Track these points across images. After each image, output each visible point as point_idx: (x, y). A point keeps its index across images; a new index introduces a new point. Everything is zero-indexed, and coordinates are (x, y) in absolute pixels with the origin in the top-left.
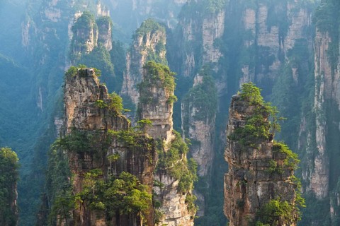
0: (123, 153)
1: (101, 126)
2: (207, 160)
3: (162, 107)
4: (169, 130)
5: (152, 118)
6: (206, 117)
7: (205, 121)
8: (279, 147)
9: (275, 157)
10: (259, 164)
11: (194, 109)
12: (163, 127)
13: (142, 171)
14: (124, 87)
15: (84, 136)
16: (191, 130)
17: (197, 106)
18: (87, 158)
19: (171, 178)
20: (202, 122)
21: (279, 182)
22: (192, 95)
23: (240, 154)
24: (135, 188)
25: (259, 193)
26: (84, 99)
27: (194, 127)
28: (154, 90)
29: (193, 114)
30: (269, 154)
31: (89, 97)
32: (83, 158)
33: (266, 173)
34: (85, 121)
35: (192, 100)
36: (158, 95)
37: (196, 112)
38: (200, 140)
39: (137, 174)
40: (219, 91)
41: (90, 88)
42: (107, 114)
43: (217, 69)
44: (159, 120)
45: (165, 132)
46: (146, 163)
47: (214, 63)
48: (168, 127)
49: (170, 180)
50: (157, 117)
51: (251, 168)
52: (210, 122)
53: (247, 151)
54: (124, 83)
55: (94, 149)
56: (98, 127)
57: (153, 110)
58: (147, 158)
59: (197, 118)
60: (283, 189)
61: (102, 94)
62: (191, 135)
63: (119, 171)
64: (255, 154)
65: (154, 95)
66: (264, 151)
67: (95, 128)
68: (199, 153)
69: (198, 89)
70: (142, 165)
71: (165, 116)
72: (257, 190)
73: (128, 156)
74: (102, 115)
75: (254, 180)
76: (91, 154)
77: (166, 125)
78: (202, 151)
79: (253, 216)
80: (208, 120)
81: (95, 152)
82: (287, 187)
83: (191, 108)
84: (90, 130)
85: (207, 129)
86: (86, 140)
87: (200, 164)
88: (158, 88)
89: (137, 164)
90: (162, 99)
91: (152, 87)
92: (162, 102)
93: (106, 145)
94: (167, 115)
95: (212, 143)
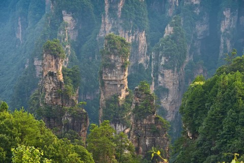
0: (70, 120)
1: (60, 103)
2: (174, 106)
3: (119, 70)
4: (123, 88)
5: (109, 79)
6: (174, 66)
7: (174, 70)
8: (158, 118)
9: (156, 123)
10: (147, 127)
11: (163, 59)
12: (119, 86)
13: (80, 129)
14: (102, 30)
15: (51, 108)
16: (160, 78)
17: (166, 56)
18: (52, 120)
19: (124, 127)
20: (170, 71)
21: (158, 138)
22: (162, 45)
23: (137, 121)
24: (76, 138)
25: (147, 143)
26: (51, 88)
27: (163, 75)
28: (112, 57)
29: (162, 63)
30: (153, 121)
31: (54, 87)
32: (49, 120)
33: (151, 132)
34: (51, 100)
35: (162, 50)
36: (115, 61)
37: (165, 61)
38: (168, 87)
39: (78, 131)
40: (200, 33)
41: (55, 82)
42: (64, 97)
43: (199, 11)
44: (116, 81)
45: (120, 90)
46: (83, 125)
47: (196, 5)
48: (123, 86)
49: (122, 128)
50: (114, 78)
51: (143, 129)
52: (178, 71)
53: (140, 120)
54: (102, 26)
55: (56, 116)
56: (59, 104)
57: (111, 73)
58: (83, 123)
59: (166, 67)
60: (160, 141)
61: (61, 86)
62: (160, 83)
63: (68, 129)
64: (145, 122)
65: (112, 61)
66: (150, 120)
67: (57, 104)
68: (167, 99)
69: (168, 40)
70: (80, 126)
71: (120, 77)
72: (145, 141)
73: (73, 121)
74: (61, 98)
75: (144, 136)
76: (54, 118)
77: (121, 85)
78: (170, 98)
79: (143, 156)
80: (176, 69)
81: (56, 117)
82: (163, 140)
83: (161, 58)
84: (54, 105)
85: (176, 77)
86: (52, 111)
87: (168, 109)
88: (115, 55)
89: (77, 125)
90: (118, 64)
91: (111, 55)
92: (119, 66)
93: (62, 114)
94: (122, 77)
95: (180, 90)
